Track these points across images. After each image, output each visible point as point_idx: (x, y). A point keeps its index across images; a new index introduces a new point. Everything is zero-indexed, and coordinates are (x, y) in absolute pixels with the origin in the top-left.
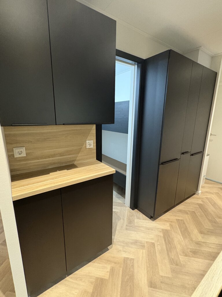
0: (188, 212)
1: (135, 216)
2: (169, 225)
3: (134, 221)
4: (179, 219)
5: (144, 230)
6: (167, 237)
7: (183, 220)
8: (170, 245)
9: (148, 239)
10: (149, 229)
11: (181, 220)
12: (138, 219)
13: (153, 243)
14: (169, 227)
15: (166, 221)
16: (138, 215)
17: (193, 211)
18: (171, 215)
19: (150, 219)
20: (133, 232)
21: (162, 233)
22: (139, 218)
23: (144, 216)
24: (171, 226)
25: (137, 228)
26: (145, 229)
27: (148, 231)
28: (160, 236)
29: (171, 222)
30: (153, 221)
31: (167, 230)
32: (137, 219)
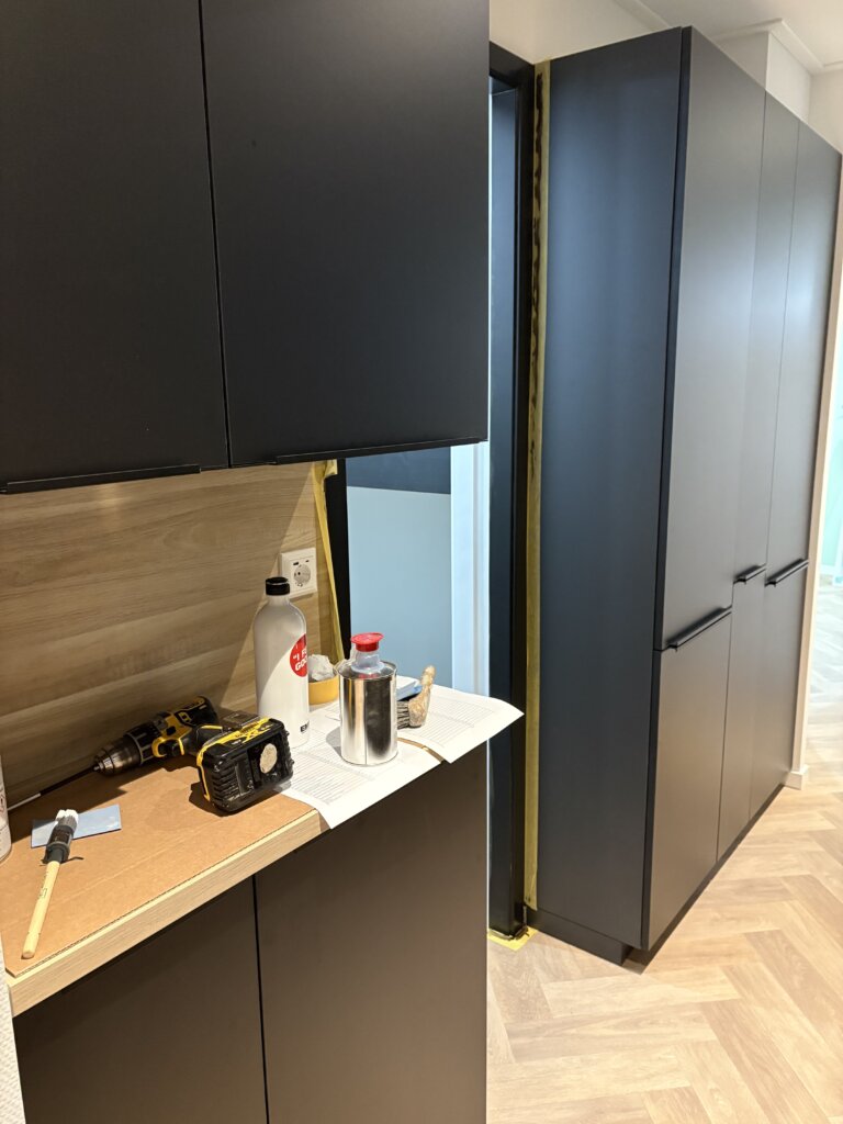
0: (787, 885)
1: (536, 968)
2: (724, 977)
3: (540, 996)
4: (759, 929)
5: (612, 1032)
6: (741, 1042)
7: (778, 931)
8: (769, 1074)
9: (653, 1076)
10: (636, 1024)
11: (772, 934)
12: (556, 978)
13: (686, 1088)
14: (730, 985)
15: (704, 955)
16: (549, 960)
17: (806, 872)
18: (716, 920)
19: (621, 963)
20: (560, 1061)
21: (708, 1025)
22: (559, 975)
23: (583, 956)
24: (735, 976)
25: (573, 1031)
26: (616, 1027)
27: (635, 1032)
28: (707, 1043)
29: (729, 955)
30: (640, 971)
31: (722, 1003)
32: (552, 985)
